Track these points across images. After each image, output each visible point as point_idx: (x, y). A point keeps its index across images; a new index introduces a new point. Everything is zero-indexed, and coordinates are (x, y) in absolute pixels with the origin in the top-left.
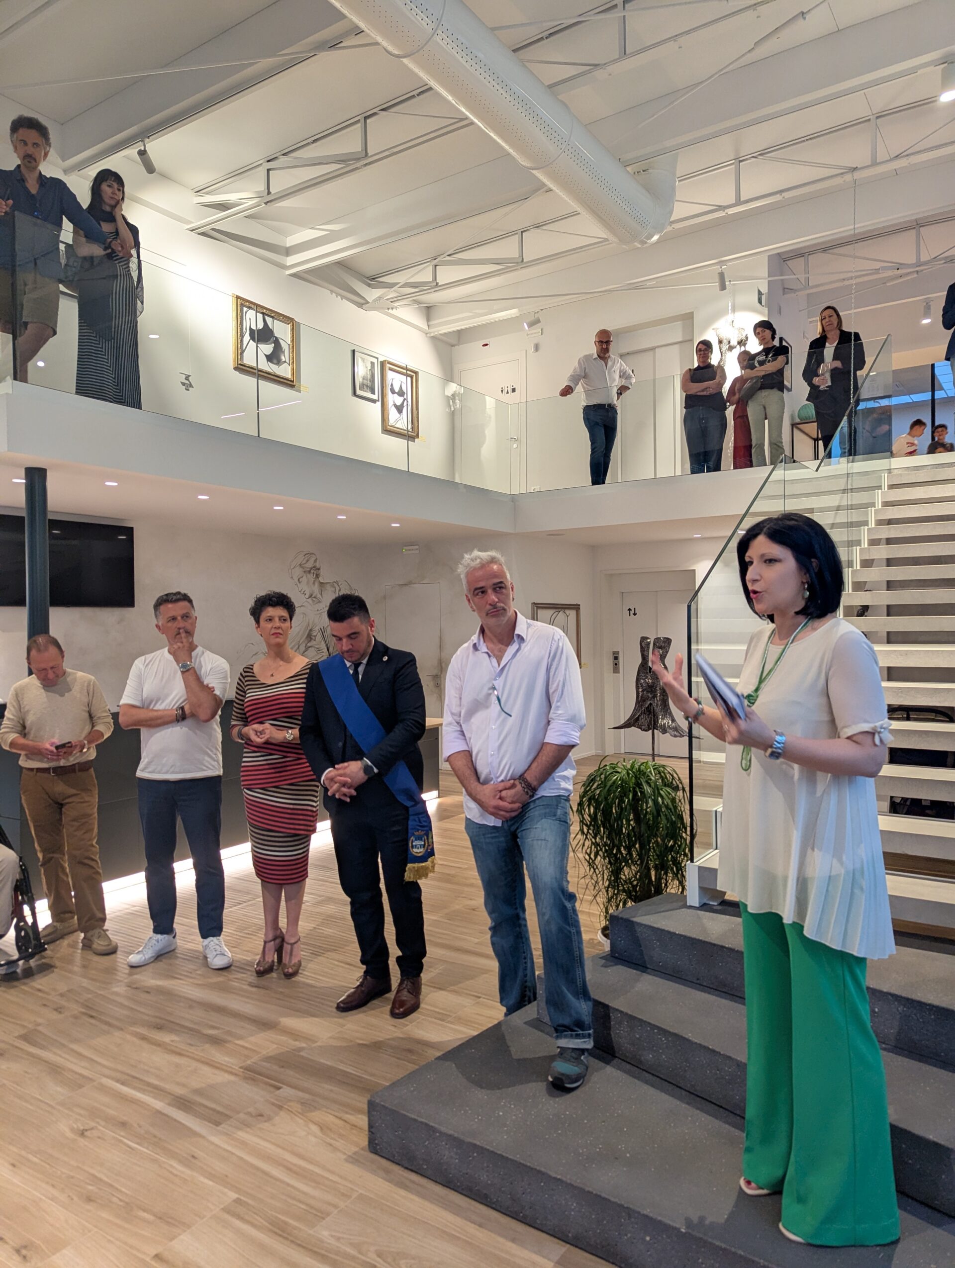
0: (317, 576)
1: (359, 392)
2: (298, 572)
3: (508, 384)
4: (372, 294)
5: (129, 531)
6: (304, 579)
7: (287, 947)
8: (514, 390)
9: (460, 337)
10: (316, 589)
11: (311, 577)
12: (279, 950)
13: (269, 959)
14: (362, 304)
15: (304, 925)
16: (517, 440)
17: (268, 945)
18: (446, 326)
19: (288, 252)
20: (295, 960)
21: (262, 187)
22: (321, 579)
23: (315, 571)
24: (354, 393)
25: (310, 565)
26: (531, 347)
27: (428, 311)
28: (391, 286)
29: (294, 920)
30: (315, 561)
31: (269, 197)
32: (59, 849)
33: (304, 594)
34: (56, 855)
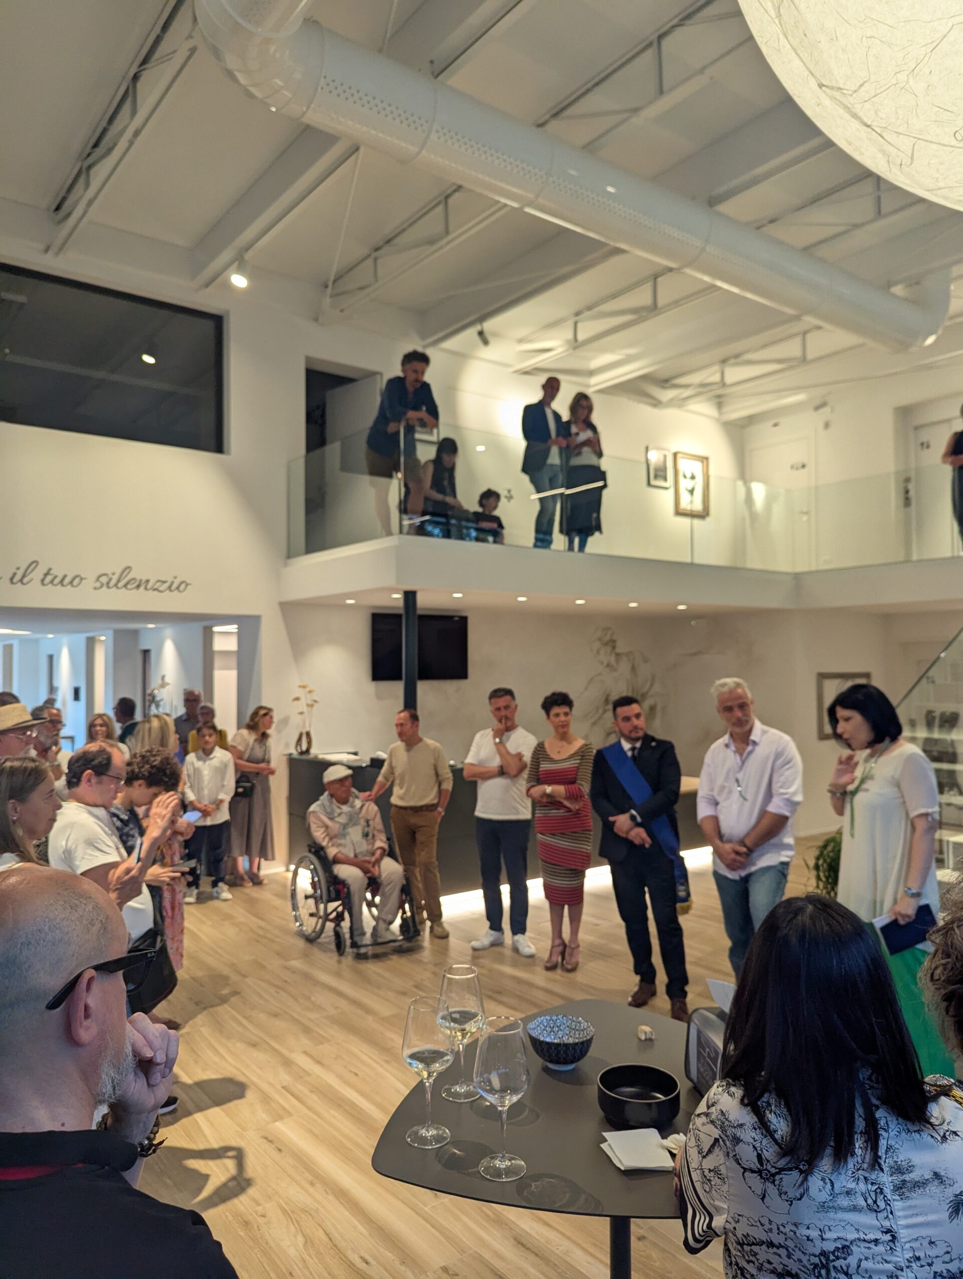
0: (614, 647)
1: (653, 482)
2: (597, 645)
3: (798, 459)
4: (667, 395)
5: (464, 620)
6: (602, 652)
7: (568, 950)
8: (804, 466)
9: (751, 420)
10: (613, 659)
11: (609, 649)
12: (563, 954)
13: (554, 959)
14: (656, 403)
15: (582, 935)
16: (806, 513)
17: (554, 949)
18: (737, 411)
19: (591, 373)
20: (574, 960)
21: (570, 335)
22: (618, 650)
23: (612, 644)
24: (649, 484)
25: (607, 638)
26: (821, 425)
27: (720, 402)
28: (686, 386)
29: (575, 931)
30: (612, 634)
31: (576, 344)
32: (413, 864)
33: (602, 663)
34: (412, 867)
